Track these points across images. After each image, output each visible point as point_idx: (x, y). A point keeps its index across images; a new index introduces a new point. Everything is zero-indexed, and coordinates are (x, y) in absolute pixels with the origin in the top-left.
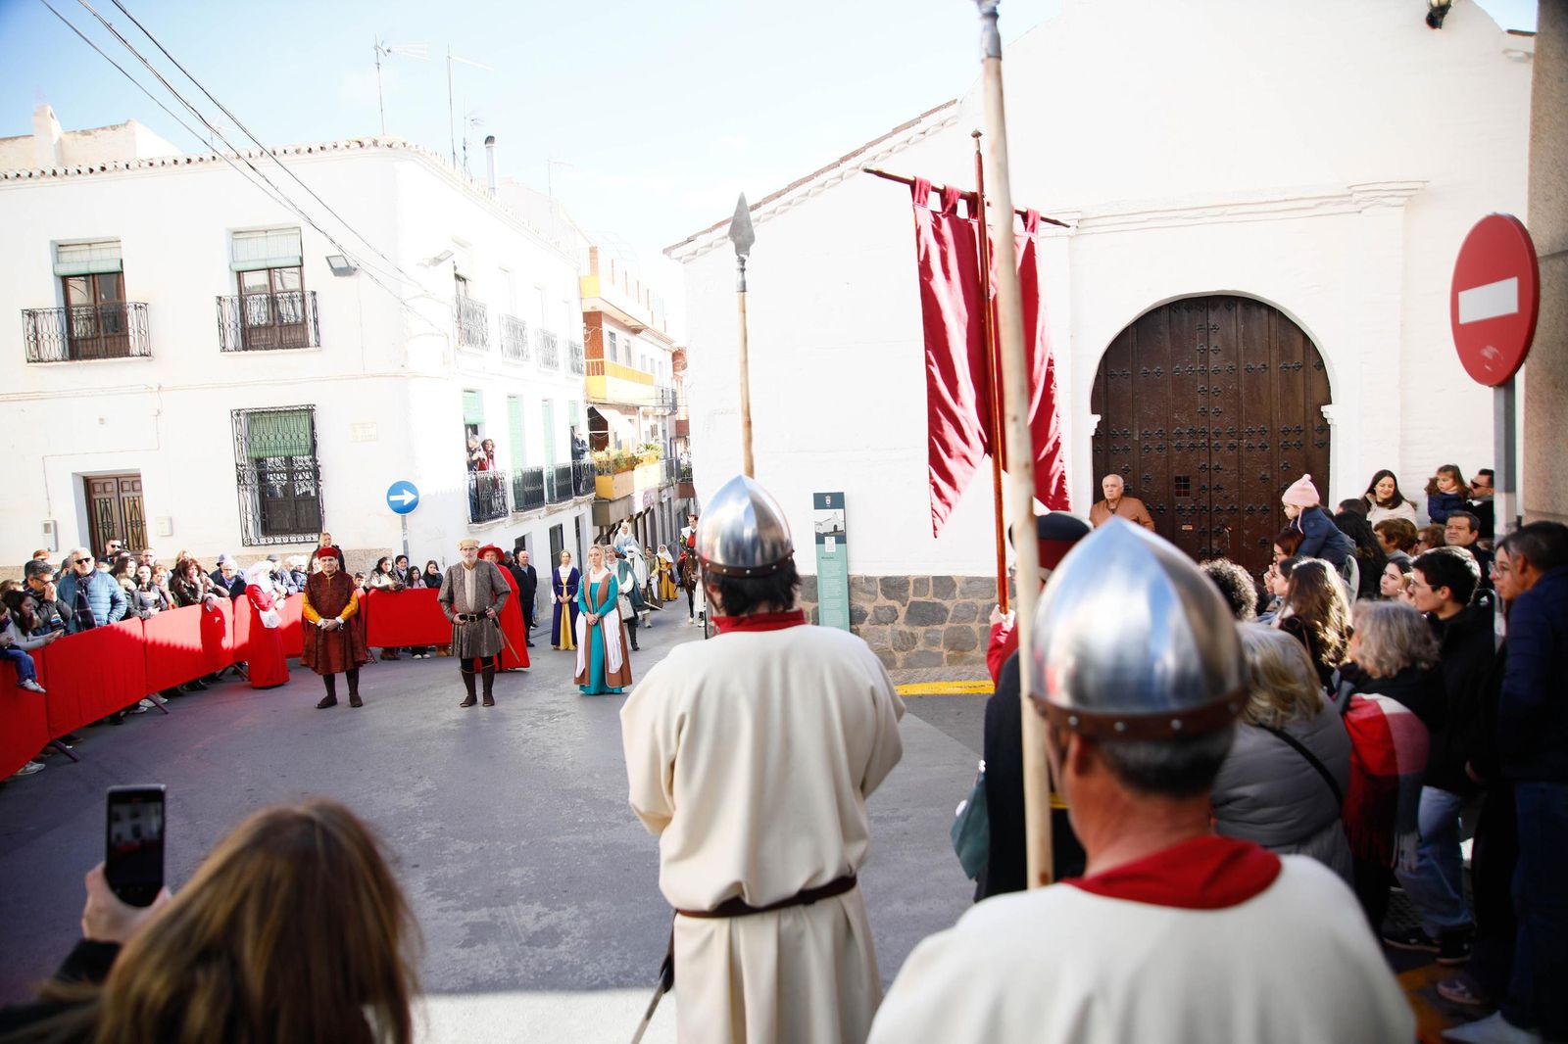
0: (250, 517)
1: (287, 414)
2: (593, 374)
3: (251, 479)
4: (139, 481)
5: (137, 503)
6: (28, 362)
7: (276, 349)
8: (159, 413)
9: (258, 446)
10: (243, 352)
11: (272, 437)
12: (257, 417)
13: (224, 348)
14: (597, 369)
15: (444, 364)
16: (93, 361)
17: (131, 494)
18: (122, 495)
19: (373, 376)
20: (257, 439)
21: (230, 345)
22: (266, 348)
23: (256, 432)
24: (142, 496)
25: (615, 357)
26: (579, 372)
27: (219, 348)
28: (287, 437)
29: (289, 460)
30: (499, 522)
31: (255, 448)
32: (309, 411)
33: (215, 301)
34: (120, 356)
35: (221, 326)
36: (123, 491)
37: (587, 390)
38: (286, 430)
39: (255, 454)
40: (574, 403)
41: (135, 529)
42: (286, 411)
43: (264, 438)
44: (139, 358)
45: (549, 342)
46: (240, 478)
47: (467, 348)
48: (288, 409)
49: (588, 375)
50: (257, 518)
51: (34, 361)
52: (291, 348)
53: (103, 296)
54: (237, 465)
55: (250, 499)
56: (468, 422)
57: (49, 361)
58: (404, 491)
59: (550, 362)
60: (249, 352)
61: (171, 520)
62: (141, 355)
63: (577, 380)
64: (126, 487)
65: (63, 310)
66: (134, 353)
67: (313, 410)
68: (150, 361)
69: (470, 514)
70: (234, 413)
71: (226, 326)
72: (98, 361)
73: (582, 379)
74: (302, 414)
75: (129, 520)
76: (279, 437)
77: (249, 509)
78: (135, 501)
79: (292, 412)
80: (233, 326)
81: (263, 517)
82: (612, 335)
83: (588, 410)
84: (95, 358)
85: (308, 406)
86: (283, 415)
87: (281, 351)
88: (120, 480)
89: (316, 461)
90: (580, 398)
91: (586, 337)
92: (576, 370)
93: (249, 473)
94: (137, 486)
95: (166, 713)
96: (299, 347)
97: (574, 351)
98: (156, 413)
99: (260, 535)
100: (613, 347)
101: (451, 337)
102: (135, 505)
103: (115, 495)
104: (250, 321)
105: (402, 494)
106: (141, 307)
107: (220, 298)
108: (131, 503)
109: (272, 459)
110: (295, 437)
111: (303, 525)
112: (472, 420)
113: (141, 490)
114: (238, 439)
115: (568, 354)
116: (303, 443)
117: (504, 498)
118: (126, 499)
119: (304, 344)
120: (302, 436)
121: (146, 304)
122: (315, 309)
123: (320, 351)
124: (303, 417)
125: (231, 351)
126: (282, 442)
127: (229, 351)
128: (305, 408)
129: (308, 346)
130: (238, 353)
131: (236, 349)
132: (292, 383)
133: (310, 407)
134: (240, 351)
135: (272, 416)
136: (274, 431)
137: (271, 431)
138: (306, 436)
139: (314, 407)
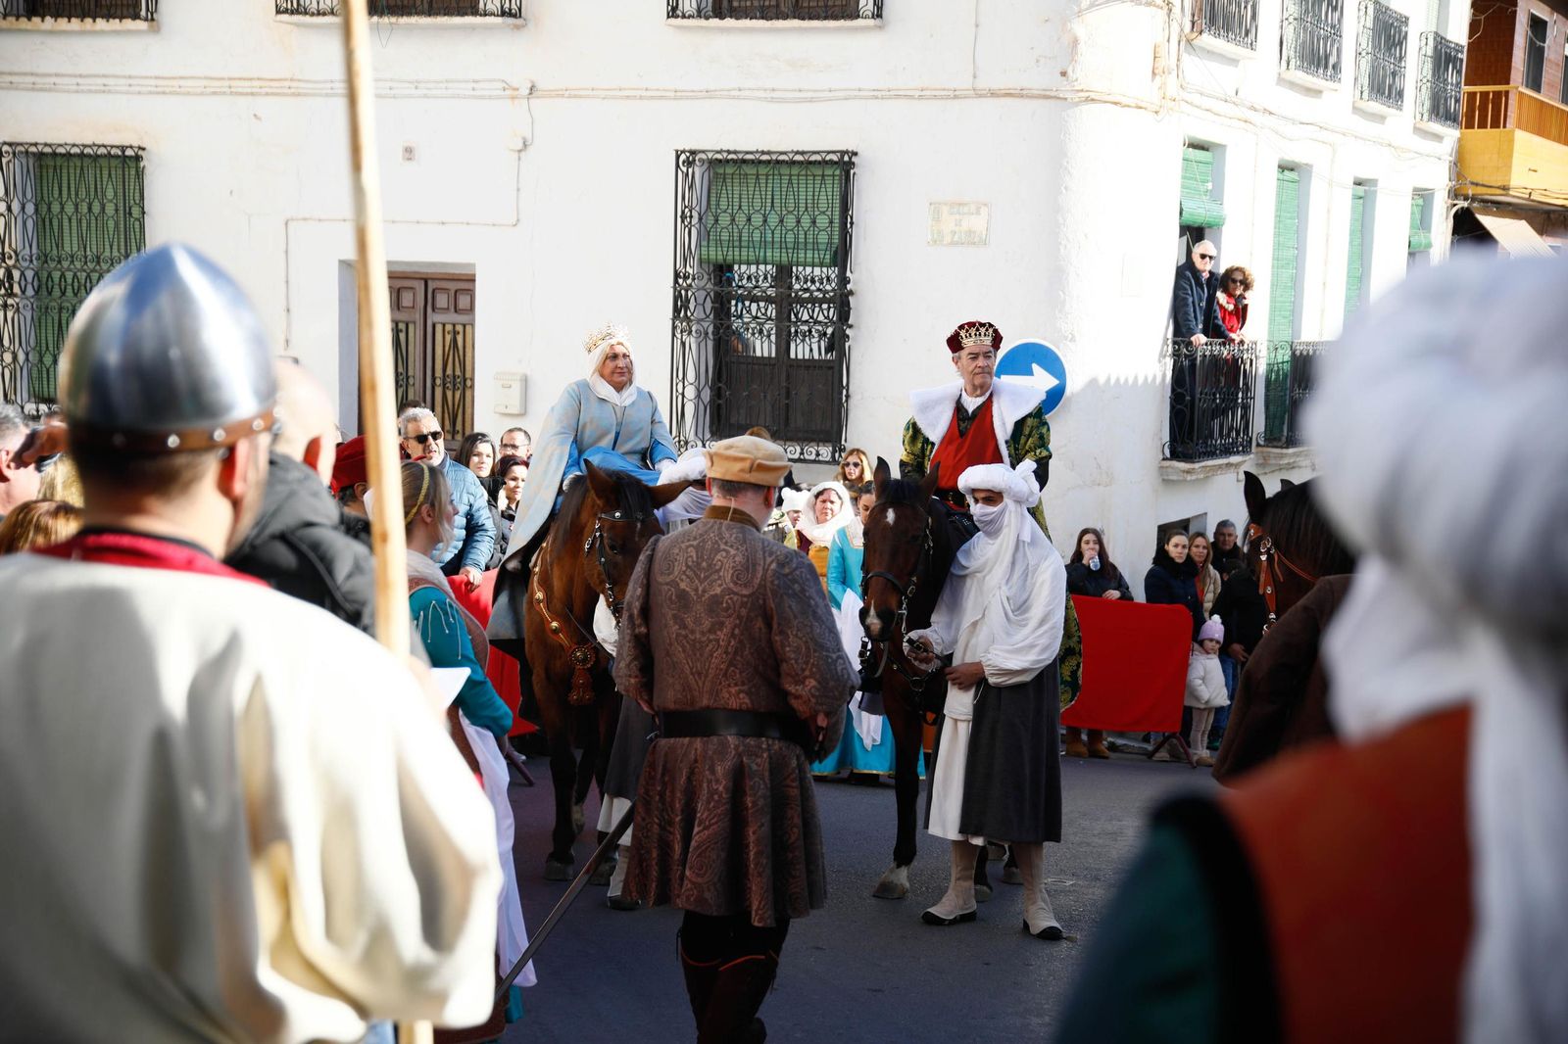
0: (690, 392)
1: (795, 171)
2: (1482, 125)
3: (700, 309)
4: (471, 293)
5: (460, 339)
6: (278, 12)
7: (785, 17)
8: (525, 145)
9: (725, 236)
10: (715, 22)
11: (757, 220)
12: (729, 170)
13: (674, 9)
14: (1486, 113)
15: (1154, 74)
16: (404, 20)
17: (452, 317)
18: (432, 318)
19: (993, 94)
20: (725, 219)
21: (689, 3)
22: (763, 15)
23: (723, 204)
24: (473, 325)
25: (1535, 82)
26: (1450, 118)
27: (663, 9)
28: (790, 221)
29: (784, 273)
30: (1229, 465)
31: (719, 242)
32: (843, 166)
34: (461, 13)
36: (433, 310)
37: (1459, 165)
38: (790, 205)
39: (716, 254)
40: (1423, 196)
41: (449, 394)
42: (793, 163)
43: (741, 219)
44: (499, 20)
45: (1389, 33)
46: (680, 305)
47: (1208, 40)
48: (798, 158)
49: (1470, 125)
50: (706, 395)
51: (292, 13)
52: (818, 18)
54: (677, 275)
55: (698, 354)
56: (1188, 218)
57: (319, 13)
58: (1035, 366)
59: (1385, 87)
60: (729, 22)
61: (525, 381)
62: (503, 14)
63: (1438, 138)
64: (442, 300)
66: (490, 6)
67: (851, 164)
68: (517, 27)
69: (1167, 438)
70: (683, 157)
72: (414, 20)
73: (1451, 134)
74: (829, 172)
75: (439, 373)
76: (773, 220)
77: (691, 375)
78: (455, 333)
79: (807, 166)
81: (717, 393)
82: (1538, 26)
83: (1456, 216)
84: (409, 14)
85: (843, 153)
86: (785, 170)
87: (795, 23)
88: (432, 285)
89: (843, 280)
90: (1439, 181)
91: (1474, 27)
92: (1440, 110)
93: (701, 295)
94: (464, 301)
95: (531, 784)
96: (835, 17)
97: (1443, 57)
98: (520, 146)
99: (708, 435)
100: (1536, 56)
101: (1177, 10)
102: (455, 340)
103: (418, 317)
105: (1030, 373)
108: (448, 338)
109: (744, 268)
110: (806, 221)
111: (798, 421)
112: (1198, 213)
113: (472, 309)
114: (683, 217)
115: (1428, 69)
116: (823, 238)
117: (1246, 408)
118: (439, 328)
119: (849, 10)
120: (822, 221)
123: (880, 28)
124: (829, 181)
125: (689, 17)
126: (777, 232)
127: (684, 17)
128: (835, 158)
129: (858, 17)
130: (702, 22)
131: (700, 13)
132: (811, 100)
133: (846, 158)
134: (707, 18)
135: (763, 170)
136: (763, 205)
137: (757, 205)
138: (831, 222)
139: (854, 159)
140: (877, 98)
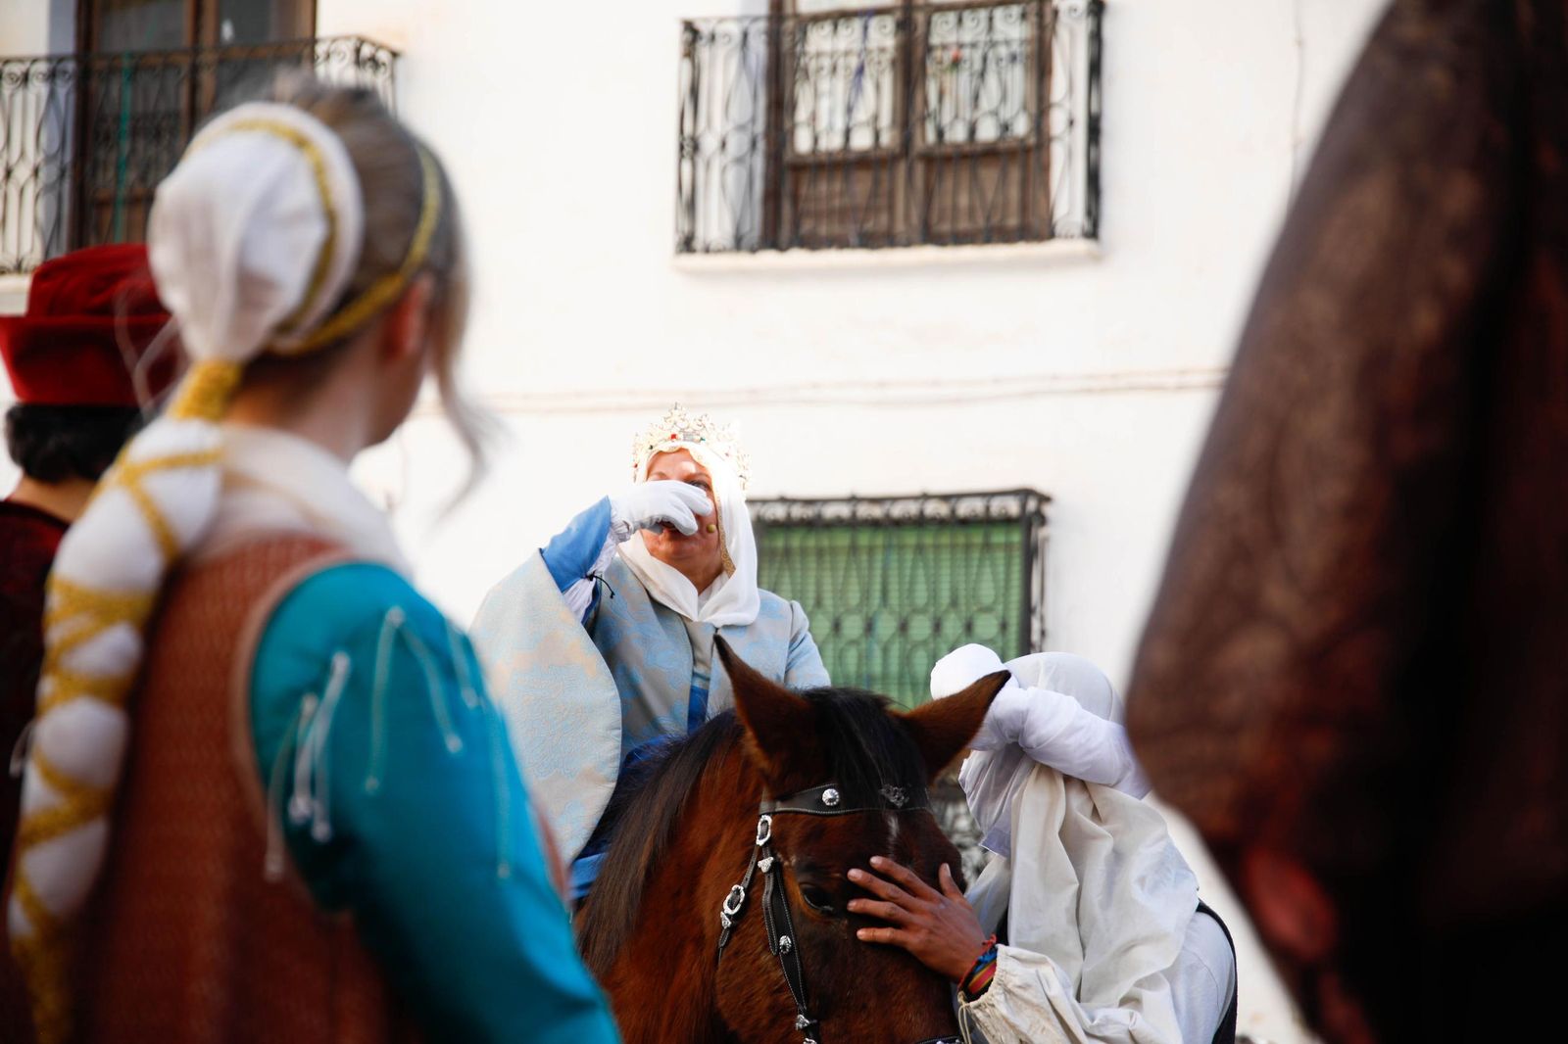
1: (930, 532)
7: (908, 244)
10: (769, 258)
12: (796, 541)
13: (688, 238)
21: (716, 223)
22: (869, 241)
27: (670, 239)
28: (921, 626)
32: (1025, 523)
33: (676, 38)
35: (689, 147)
38: (921, 596)
42: (920, 522)
48: (934, 509)
52: (971, 242)
53: (227, 31)
60: (798, 257)
65: (70, 66)
67: (1041, 519)
71: (709, 143)
74: (998, 537)
76: (886, 626)
79: (953, 522)
80: (737, 144)
85: (1024, 494)
86: (910, 538)
87: (929, 253)
96: (1006, 241)
104: (803, 143)
106: (374, 62)
107: (691, 28)
119: (1034, 227)
121: (395, 55)
122: (1095, 69)
123: (1096, 259)
124: (1000, 555)
125: (719, 251)
126: (895, 652)
127: (707, 250)
128: (1013, 507)
129: (1051, 235)
130: (744, 260)
131: (738, 244)
132: (957, 401)
133: (1032, 505)
134: (753, 250)
135: (864, 539)
136: (866, 595)
137: (854, 597)
138: (1004, 626)
139: (1048, 510)
140: (1089, 391)
